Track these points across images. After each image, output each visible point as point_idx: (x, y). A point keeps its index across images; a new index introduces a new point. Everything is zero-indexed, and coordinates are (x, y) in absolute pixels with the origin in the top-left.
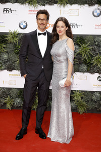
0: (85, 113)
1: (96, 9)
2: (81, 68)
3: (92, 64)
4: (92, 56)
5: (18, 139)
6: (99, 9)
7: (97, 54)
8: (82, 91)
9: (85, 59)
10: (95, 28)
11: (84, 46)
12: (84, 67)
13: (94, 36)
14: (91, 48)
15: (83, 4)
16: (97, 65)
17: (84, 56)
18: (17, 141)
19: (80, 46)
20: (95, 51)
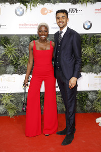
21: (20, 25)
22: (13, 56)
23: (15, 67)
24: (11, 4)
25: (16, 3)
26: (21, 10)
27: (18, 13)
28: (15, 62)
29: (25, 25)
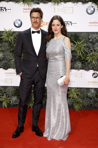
0: (81, 110)
1: (89, 7)
2: (76, 66)
3: (87, 61)
4: (87, 53)
5: (15, 137)
6: (92, 7)
7: (92, 51)
8: (78, 88)
9: (80, 56)
10: (89, 25)
11: (79, 43)
12: (79, 64)
13: (89, 33)
14: (86, 45)
15: (77, 2)
16: (92, 62)
17: (79, 53)
18: (14, 139)
19: (74, 44)
20: (89, 48)
21: (90, 23)
22: (82, 53)
23: (83, 63)
24: (83, 3)
25: (88, 2)
26: (92, 9)
27: (89, 12)
28: (83, 58)
29: (94, 23)
